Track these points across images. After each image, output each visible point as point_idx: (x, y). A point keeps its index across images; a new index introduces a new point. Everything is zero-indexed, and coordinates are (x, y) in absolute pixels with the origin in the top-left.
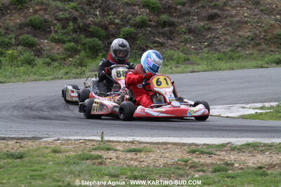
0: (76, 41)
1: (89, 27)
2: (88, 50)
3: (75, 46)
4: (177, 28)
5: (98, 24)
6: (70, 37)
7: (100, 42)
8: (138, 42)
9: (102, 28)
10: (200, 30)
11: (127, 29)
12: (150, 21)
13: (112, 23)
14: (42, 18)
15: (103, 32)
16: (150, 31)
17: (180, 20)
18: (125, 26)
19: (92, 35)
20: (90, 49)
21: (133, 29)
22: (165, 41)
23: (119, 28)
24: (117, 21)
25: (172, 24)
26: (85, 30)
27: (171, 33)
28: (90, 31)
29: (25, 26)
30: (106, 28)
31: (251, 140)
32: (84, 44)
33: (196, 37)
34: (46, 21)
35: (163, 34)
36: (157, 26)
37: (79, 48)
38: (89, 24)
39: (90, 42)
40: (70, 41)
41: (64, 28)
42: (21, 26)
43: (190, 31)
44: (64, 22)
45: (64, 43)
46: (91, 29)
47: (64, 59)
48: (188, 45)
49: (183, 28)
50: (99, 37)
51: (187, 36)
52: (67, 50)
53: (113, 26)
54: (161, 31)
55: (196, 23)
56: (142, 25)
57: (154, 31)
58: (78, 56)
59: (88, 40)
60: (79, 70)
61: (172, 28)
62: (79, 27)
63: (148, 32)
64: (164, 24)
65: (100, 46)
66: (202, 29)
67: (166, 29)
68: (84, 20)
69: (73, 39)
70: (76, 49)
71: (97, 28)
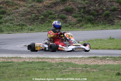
3: (82, 19)
5: (95, 10)
6: (80, 15)
7: (93, 17)
8: (110, 17)
12: (118, 8)
13: (101, 9)
14: (71, 7)
15: (96, 13)
16: (117, 13)
18: (106, 10)
20: (88, 20)
23: (104, 11)
24: (104, 9)
29: (63, 11)
30: (98, 11)
32: (86, 18)
34: (72, 9)
37: (83, 20)
38: (91, 10)
40: (80, 17)
42: (62, 11)
44: (80, 9)
45: (77, 18)
46: (91, 12)
47: (76, 24)
50: (94, 15)
52: (78, 20)
53: (101, 11)
57: (119, 13)
59: (88, 16)
62: (86, 11)
65: (93, 19)
68: (89, 8)
69: (82, 16)
70: (82, 20)
71: (93, 11)
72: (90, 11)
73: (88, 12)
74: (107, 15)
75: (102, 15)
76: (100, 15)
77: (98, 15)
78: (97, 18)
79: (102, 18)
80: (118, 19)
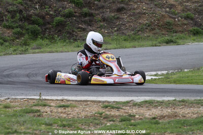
0: (22, 27)
1: (32, 17)
2: (30, 34)
3: (21, 31)
4: (95, 18)
5: (38, 15)
6: (17, 24)
7: (39, 28)
8: (67, 28)
9: (41, 18)
10: (111, 19)
11: (59, 18)
12: (75, 13)
13: (47, 14)
15: (41, 21)
16: (75, 20)
17: (97, 12)
18: (57, 16)
19: (33, 23)
20: (32, 32)
21: (63, 19)
22: (86, 27)
23: (53, 18)
24: (51, 13)
25: (91, 15)
26: (28, 19)
27: (91, 21)
28: (32, 20)
30: (43, 18)
31: (147, 98)
32: (27, 30)
33: (109, 24)
35: (85, 22)
36: (80, 16)
37: (24, 32)
38: (31, 15)
39: (31, 28)
40: (17, 27)
41: (13, 17)
43: (104, 20)
44: (13, 14)
45: (13, 28)
46: (32, 19)
47: (13, 40)
48: (103, 30)
49: (99, 17)
50: (38, 24)
51: (102, 24)
52: (15, 33)
53: (49, 16)
54: (83, 20)
55: (109, 14)
56: (70, 15)
57: (78, 20)
58: (23, 38)
59: (30, 26)
60: (24, 48)
61: (91, 18)
62: (24, 17)
63: (74, 21)
64: (86, 15)
65: (39, 30)
66: (113, 18)
67: (87, 18)
68: (28, 12)
69: (20, 25)
70: (22, 33)
71: (37, 18)
74: (61, 25)
75: (51, 24)
76: (49, 23)
77: (44, 24)
78: (45, 29)
79: (53, 30)
80: (79, 30)
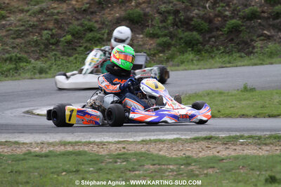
0: (172, 36)
1: (192, 20)
2: (183, 45)
3: (170, 41)
5: (203, 18)
8: (242, 35)
9: (206, 22)
11: (233, 21)
12: (263, 12)
13: (219, 15)
14: (142, 12)
15: (205, 25)
16: (260, 23)
18: (232, 18)
20: (186, 43)
21: (240, 22)
23: (226, 21)
24: (227, 13)
28: (192, 25)
29: (122, 21)
30: (210, 21)
32: (181, 39)
34: (145, 15)
35: (274, 26)
36: (268, 18)
37: (173, 43)
38: (193, 17)
39: (186, 36)
40: (165, 35)
41: (163, 21)
42: (119, 21)
45: (158, 38)
46: (193, 23)
47: (154, 55)
50: (200, 31)
52: (160, 45)
53: (220, 19)
54: (271, 23)
56: (252, 16)
57: (264, 23)
58: (170, 52)
59: (187, 33)
62: (180, 21)
63: (257, 24)
64: (277, 16)
65: (198, 40)
68: (189, 13)
69: (171, 33)
70: (170, 44)
71: (200, 21)
72: (191, 19)
73: (187, 24)
74: (235, 30)
75: (221, 31)
76: (218, 29)
77: (210, 31)
78: (210, 38)
79: (222, 38)
80: (262, 38)
